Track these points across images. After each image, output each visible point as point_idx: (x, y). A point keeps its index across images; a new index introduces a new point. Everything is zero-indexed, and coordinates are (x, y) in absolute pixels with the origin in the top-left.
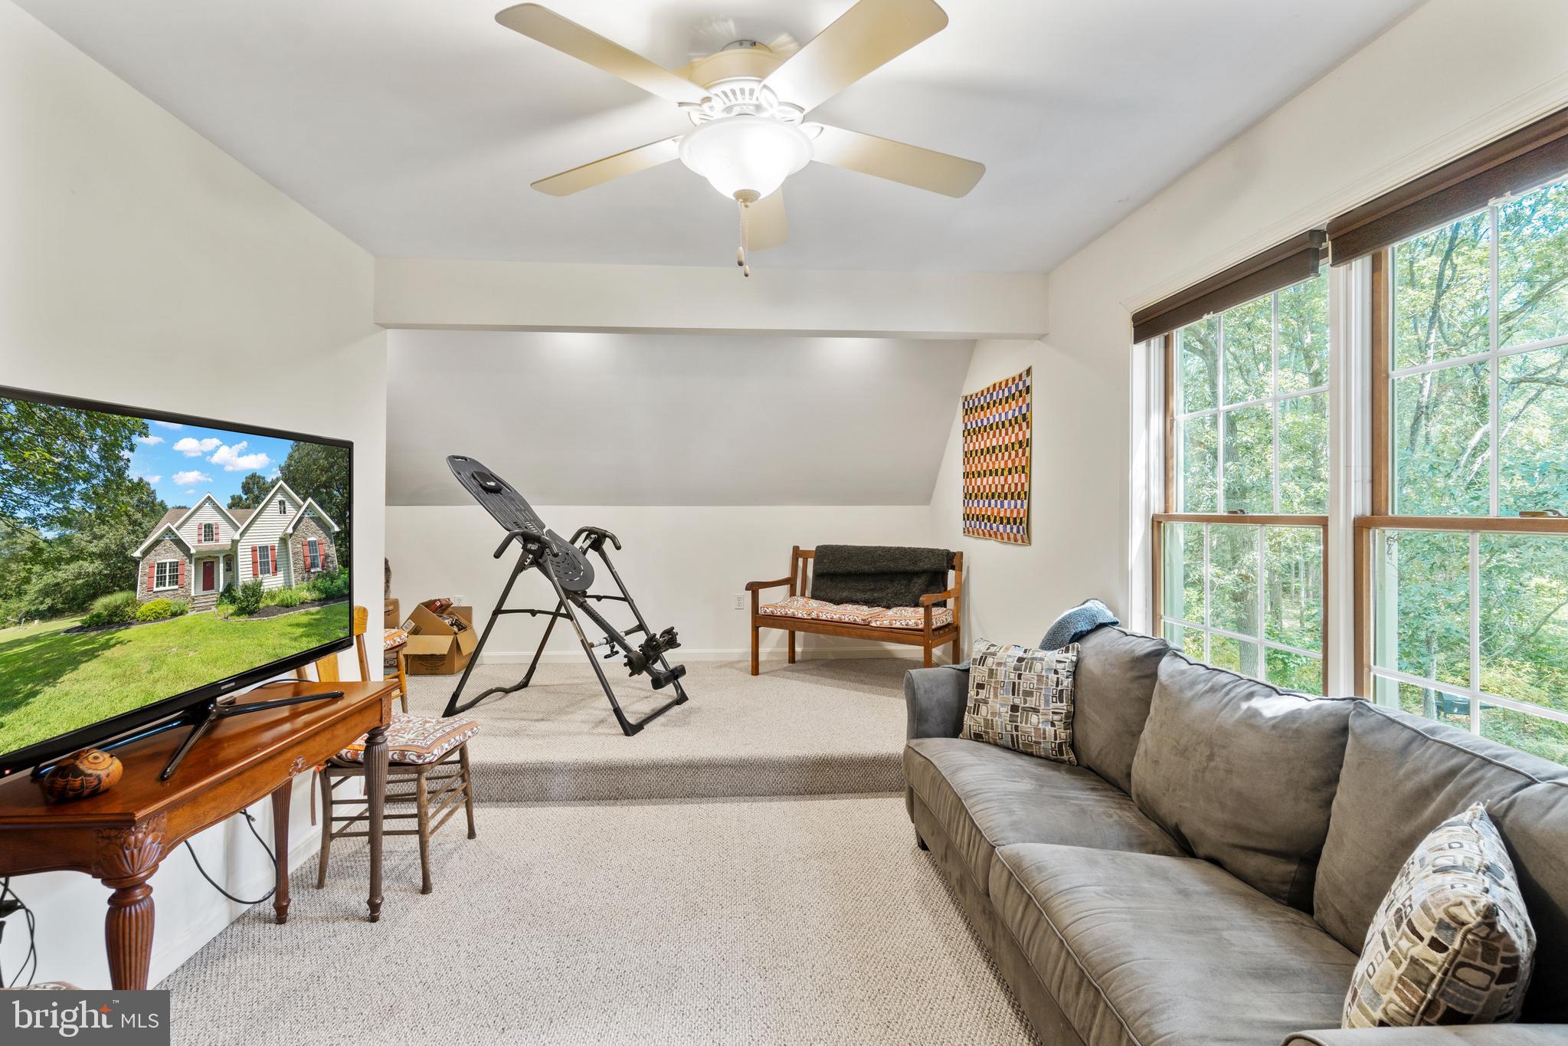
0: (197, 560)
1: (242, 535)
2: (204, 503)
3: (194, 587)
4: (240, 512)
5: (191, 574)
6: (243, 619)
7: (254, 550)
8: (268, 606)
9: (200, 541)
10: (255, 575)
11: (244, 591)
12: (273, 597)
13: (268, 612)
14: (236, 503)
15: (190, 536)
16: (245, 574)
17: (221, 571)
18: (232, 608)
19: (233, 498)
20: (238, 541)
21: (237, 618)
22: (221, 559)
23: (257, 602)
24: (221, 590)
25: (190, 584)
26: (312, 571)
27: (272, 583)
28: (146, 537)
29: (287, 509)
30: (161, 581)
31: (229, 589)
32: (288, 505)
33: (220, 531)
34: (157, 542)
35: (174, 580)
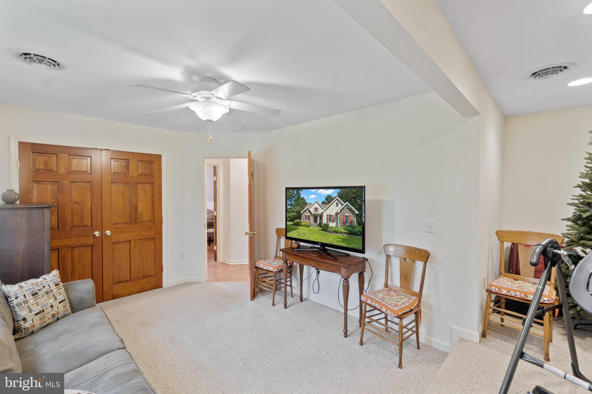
0: (313, 215)
1: (324, 211)
2: (315, 203)
3: (312, 222)
4: (324, 205)
5: (312, 219)
6: (323, 232)
7: (327, 215)
8: (330, 230)
9: (314, 211)
10: (327, 222)
11: (324, 225)
12: (332, 228)
13: (330, 232)
14: (323, 203)
15: (312, 210)
16: (325, 221)
17: (319, 219)
18: (320, 228)
19: (323, 202)
20: (323, 213)
21: (322, 231)
22: (319, 216)
23: (327, 229)
24: (318, 223)
25: (311, 221)
26: (346, 224)
27: (332, 225)
28: (303, 209)
29: (338, 205)
30: (306, 219)
31: (320, 224)
32: (339, 204)
33: (319, 209)
34: (305, 211)
35: (308, 219)
